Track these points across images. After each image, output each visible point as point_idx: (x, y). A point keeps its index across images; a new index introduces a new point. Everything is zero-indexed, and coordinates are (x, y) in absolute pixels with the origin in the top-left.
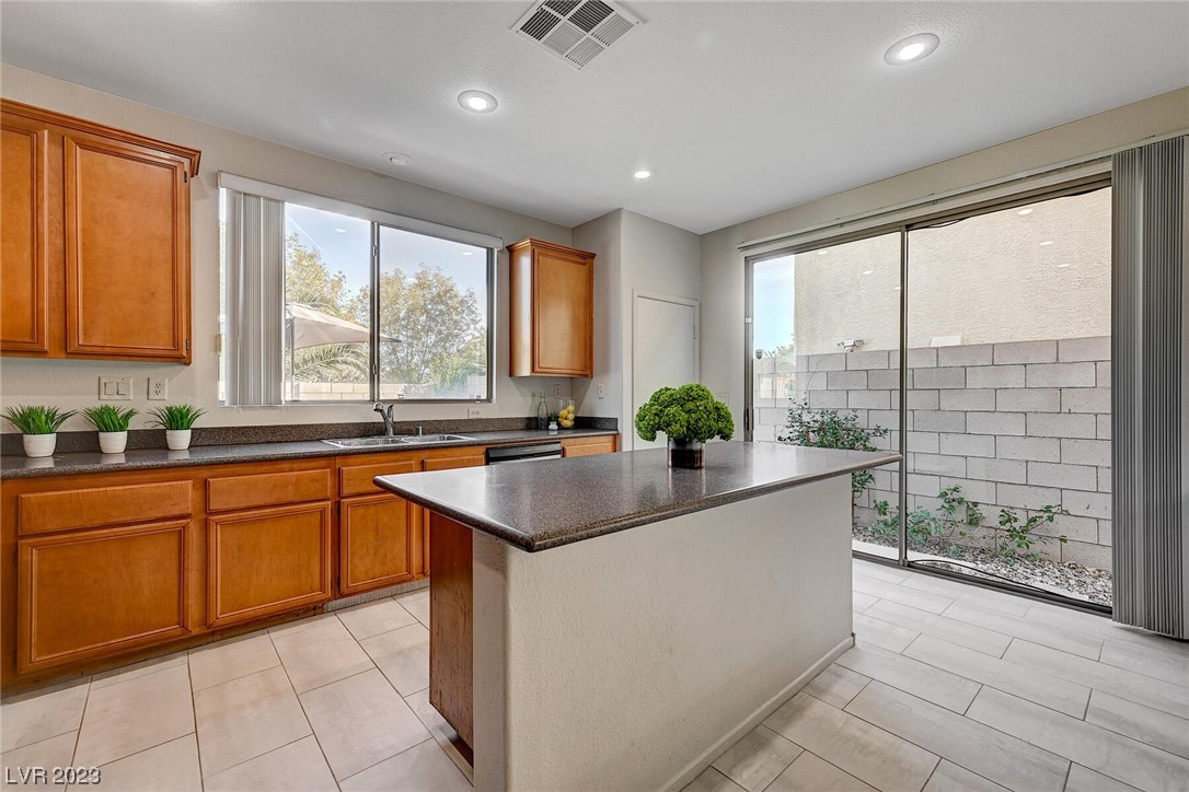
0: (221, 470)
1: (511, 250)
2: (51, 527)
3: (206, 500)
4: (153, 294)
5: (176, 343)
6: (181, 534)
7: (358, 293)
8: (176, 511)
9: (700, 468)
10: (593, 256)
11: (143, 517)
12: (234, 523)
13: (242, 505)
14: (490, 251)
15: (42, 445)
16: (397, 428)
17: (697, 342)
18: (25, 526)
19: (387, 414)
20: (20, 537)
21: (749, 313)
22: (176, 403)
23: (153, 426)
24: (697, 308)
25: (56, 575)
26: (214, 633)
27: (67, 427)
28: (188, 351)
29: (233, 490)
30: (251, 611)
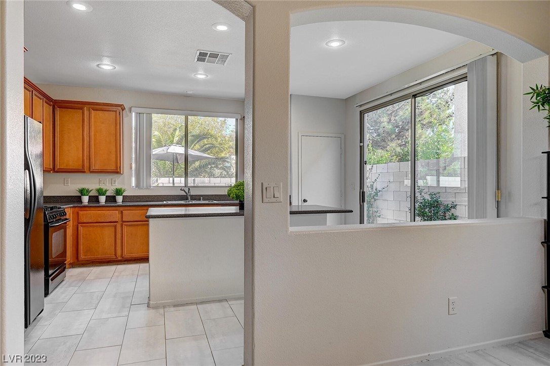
0: (126, 208)
2: (85, 221)
3: (122, 218)
4: (111, 152)
5: (117, 167)
6: (115, 227)
8: (114, 220)
11: (106, 221)
12: (130, 225)
13: (132, 220)
14: (237, 120)
15: (85, 199)
16: (194, 197)
17: (343, 156)
18: (80, 221)
19: (187, 192)
20: (78, 223)
21: (362, 140)
22: (119, 187)
23: (112, 195)
24: (343, 138)
25: (86, 234)
26: (125, 261)
27: (91, 194)
28: (120, 170)
29: (129, 215)
30: (135, 255)
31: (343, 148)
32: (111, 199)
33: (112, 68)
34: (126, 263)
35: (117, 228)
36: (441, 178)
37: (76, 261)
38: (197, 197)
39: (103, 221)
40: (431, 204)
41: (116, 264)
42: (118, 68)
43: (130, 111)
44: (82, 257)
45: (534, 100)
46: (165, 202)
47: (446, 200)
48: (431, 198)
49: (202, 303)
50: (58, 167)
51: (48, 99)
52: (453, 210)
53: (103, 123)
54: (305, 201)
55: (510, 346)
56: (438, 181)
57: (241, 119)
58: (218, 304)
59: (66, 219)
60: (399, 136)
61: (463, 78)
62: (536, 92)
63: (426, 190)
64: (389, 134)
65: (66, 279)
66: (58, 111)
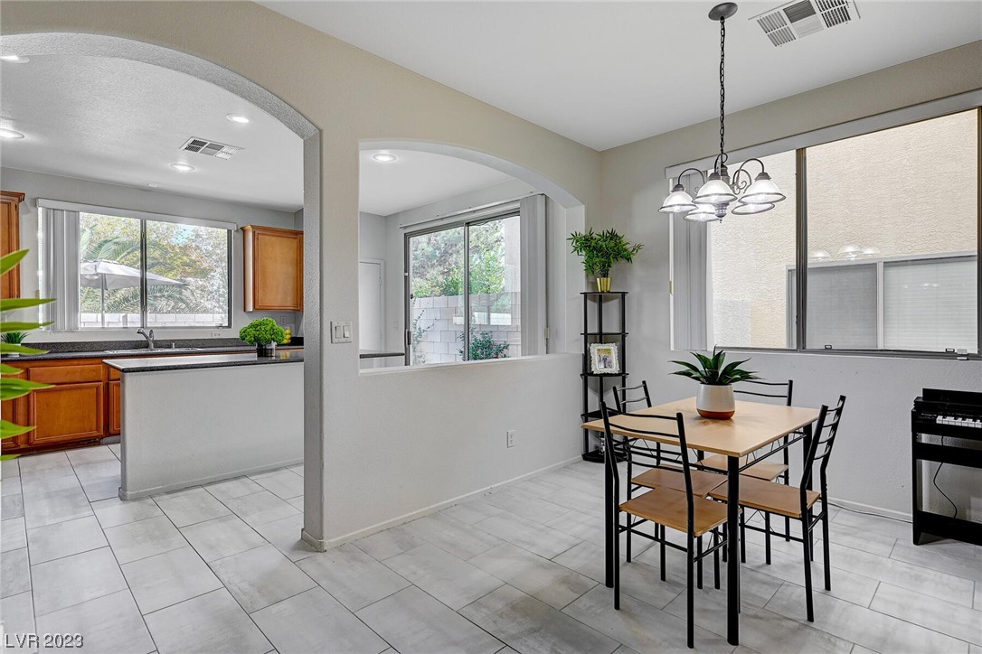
0: (37, 364)
1: (243, 230)
5: (11, 297)
10: (302, 232)
14: (229, 231)
16: (158, 344)
17: (382, 287)
19: (149, 335)
21: (406, 270)
24: (382, 264)
30: (55, 438)
31: (382, 278)
33: (16, 136)
36: (493, 315)
38: (166, 344)
40: (483, 345)
42: (28, 138)
43: (35, 204)
45: (574, 244)
47: (498, 340)
48: (484, 337)
49: (210, 483)
52: (505, 351)
55: (557, 471)
56: (489, 318)
57: (237, 231)
58: (235, 481)
60: (442, 261)
61: (516, 212)
62: (575, 237)
63: (477, 329)
64: (429, 259)
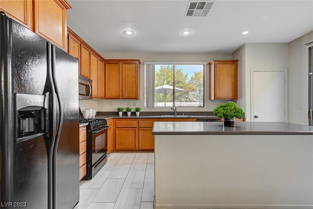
0: (141, 120)
1: (210, 64)
3: (139, 125)
4: (133, 87)
5: (136, 96)
6: (135, 130)
7: (191, 78)
8: (134, 126)
9: (233, 127)
10: (237, 61)
11: (130, 127)
14: (204, 65)
15: (121, 114)
16: (179, 113)
17: (286, 85)
18: (117, 126)
19: (175, 110)
20: (116, 128)
21: (311, 71)
22: (137, 107)
23: (134, 111)
24: (286, 72)
25: (120, 134)
26: (140, 150)
27: (124, 111)
28: (138, 97)
29: (143, 123)
30: (146, 148)
31: (286, 79)
32: (134, 114)
34: (141, 151)
35: (136, 131)
37: (115, 149)
38: (181, 113)
39: (128, 127)
41: (135, 152)
43: (143, 64)
44: (118, 147)
46: (162, 116)
50: (107, 96)
51: (102, 59)
53: (129, 71)
54: (256, 117)
57: (207, 65)
59: (107, 126)
65: (107, 162)
66: (107, 65)
